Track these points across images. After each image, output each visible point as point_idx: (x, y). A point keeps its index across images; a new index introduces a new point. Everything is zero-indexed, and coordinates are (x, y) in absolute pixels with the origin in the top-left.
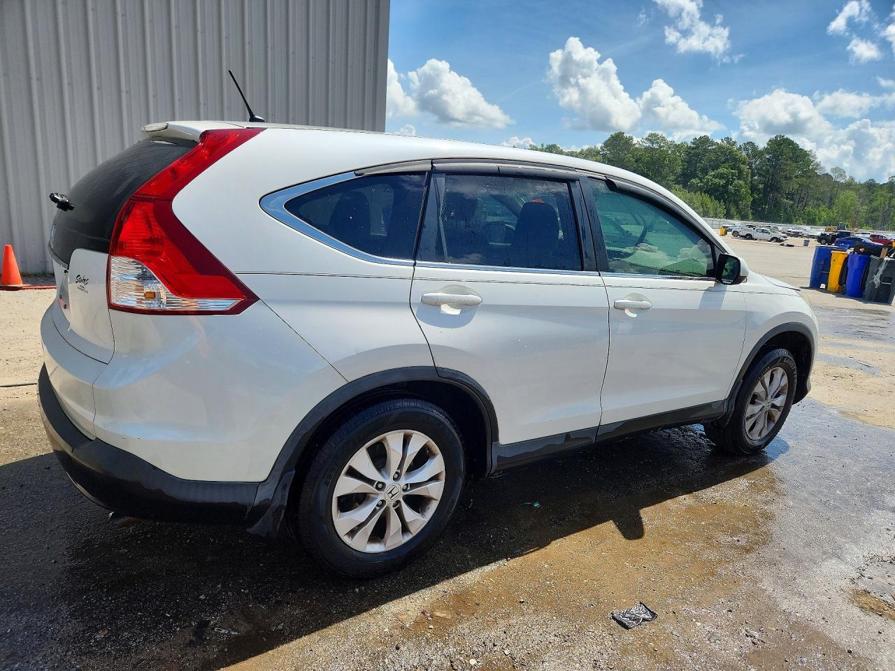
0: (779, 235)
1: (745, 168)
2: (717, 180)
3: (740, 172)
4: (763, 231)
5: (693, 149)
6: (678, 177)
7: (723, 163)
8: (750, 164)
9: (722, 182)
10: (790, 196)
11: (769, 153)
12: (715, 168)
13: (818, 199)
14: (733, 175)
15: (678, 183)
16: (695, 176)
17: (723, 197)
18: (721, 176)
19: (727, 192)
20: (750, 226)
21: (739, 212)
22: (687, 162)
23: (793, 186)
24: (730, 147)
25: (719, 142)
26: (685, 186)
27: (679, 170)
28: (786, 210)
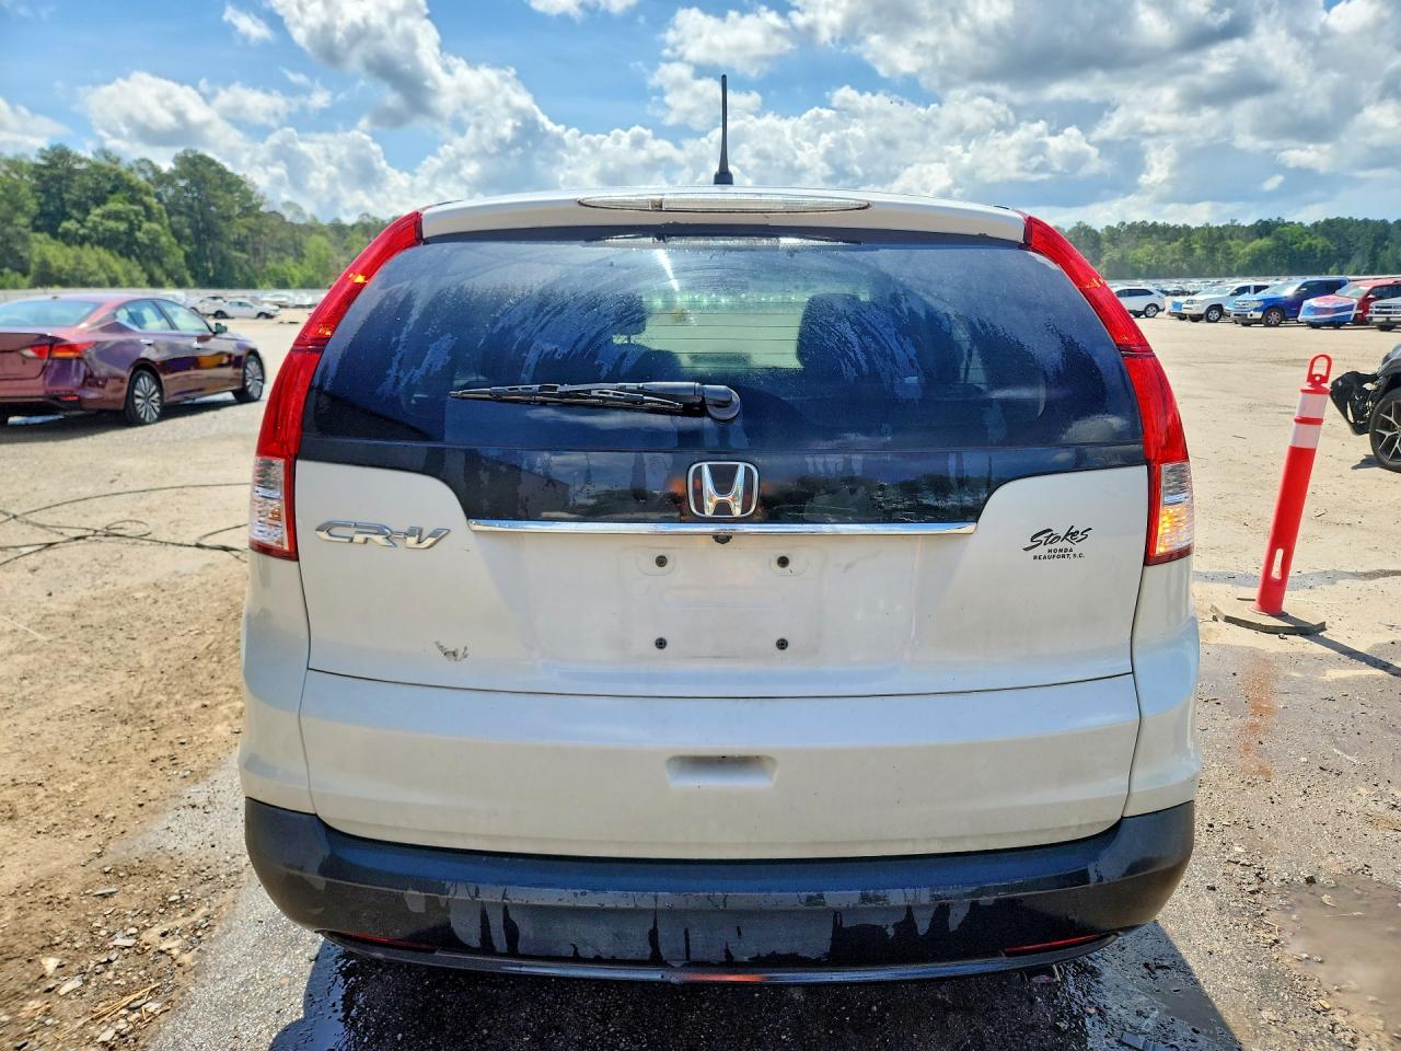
0: (267, 308)
1: (153, 201)
2: (111, 224)
3: (148, 208)
4: (240, 304)
5: (45, 167)
6: (35, 219)
7: (112, 192)
8: (158, 196)
9: (123, 227)
10: (240, 244)
11: (182, 178)
12: (100, 200)
13: (278, 250)
14: (137, 214)
15: (37, 229)
16: (69, 217)
17: (133, 252)
18: (117, 216)
19: (136, 241)
20: (215, 298)
21: (170, 275)
22: (43, 192)
23: (238, 229)
24: (114, 166)
25: (90, 156)
26: (55, 235)
27: (32, 205)
28: (241, 269)
